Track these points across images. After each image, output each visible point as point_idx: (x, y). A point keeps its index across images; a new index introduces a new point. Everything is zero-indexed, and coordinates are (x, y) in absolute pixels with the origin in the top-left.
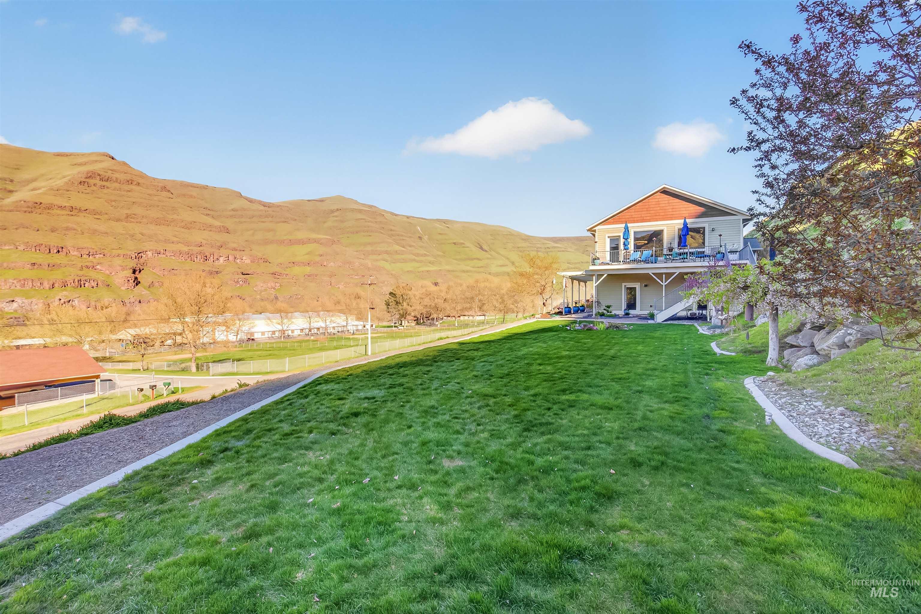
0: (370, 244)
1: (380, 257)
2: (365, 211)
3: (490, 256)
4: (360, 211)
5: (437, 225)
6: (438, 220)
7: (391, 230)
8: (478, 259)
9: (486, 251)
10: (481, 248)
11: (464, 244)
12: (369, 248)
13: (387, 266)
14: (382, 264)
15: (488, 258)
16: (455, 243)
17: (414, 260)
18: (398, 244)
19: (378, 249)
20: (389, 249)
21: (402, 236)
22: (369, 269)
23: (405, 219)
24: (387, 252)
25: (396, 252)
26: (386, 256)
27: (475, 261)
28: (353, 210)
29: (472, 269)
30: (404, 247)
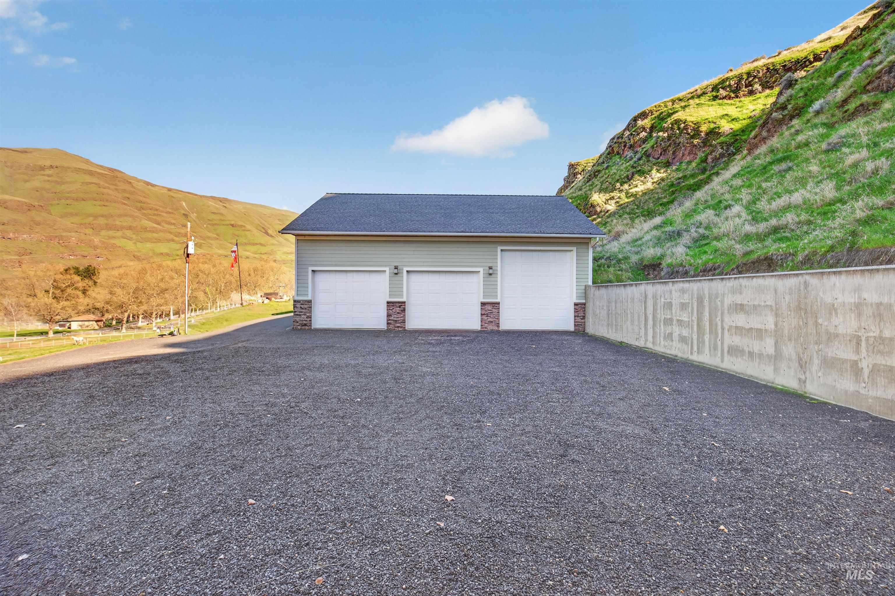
0: (102, 216)
1: (119, 234)
2: (99, 174)
3: (276, 242)
4: (91, 173)
5: (211, 203)
6: (213, 198)
7: (141, 202)
8: (261, 244)
9: (271, 236)
10: (267, 233)
11: (244, 226)
12: (102, 221)
13: (130, 245)
14: (122, 242)
15: (273, 244)
16: (232, 225)
17: (173, 240)
18: (150, 220)
19: (117, 223)
20: (134, 225)
21: (157, 210)
22: (95, 248)
23: (165, 191)
24: (130, 228)
25: (145, 229)
26: (128, 233)
27: (258, 246)
28: (78, 170)
29: (252, 255)
30: (159, 224)
